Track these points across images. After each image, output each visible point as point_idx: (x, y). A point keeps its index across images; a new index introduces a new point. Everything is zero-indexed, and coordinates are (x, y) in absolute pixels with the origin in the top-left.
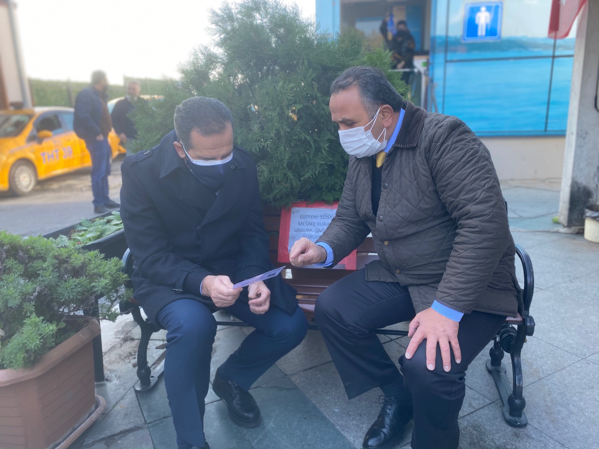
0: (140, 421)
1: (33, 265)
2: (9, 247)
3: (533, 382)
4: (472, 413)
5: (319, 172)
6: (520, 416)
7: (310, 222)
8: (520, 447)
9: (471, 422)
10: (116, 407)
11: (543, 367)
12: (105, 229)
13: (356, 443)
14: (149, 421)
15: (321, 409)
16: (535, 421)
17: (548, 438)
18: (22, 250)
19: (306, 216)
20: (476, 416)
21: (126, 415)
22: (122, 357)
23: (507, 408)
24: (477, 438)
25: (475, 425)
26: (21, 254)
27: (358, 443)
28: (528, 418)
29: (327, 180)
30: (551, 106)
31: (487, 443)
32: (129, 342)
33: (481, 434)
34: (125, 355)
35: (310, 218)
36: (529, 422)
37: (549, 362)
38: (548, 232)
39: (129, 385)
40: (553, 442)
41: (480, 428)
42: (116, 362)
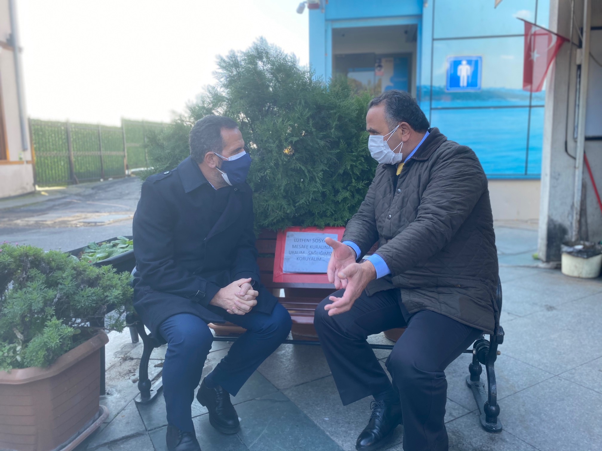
0: (141, 429)
1: (53, 275)
2: (33, 258)
3: (509, 394)
4: (452, 421)
5: (312, 198)
6: (495, 422)
7: (304, 245)
8: (494, 449)
9: (451, 428)
10: (118, 416)
11: (519, 383)
12: (112, 251)
13: (345, 447)
14: (149, 429)
15: (311, 418)
16: (509, 427)
17: (520, 441)
18: (44, 262)
19: (300, 240)
20: (455, 423)
21: (128, 423)
22: (122, 374)
23: (484, 415)
24: (456, 442)
25: (455, 431)
26: (43, 265)
27: (346, 446)
28: (503, 425)
29: (319, 207)
30: (530, 152)
31: (465, 445)
32: (128, 361)
33: (460, 438)
34: (125, 372)
35: (303, 241)
36: (504, 427)
37: (524, 379)
38: (528, 267)
39: (130, 398)
40: (525, 445)
41: (459, 433)
42: (116, 379)
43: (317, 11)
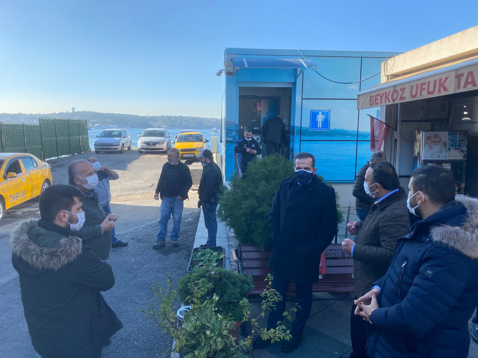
43: (231, 77)
